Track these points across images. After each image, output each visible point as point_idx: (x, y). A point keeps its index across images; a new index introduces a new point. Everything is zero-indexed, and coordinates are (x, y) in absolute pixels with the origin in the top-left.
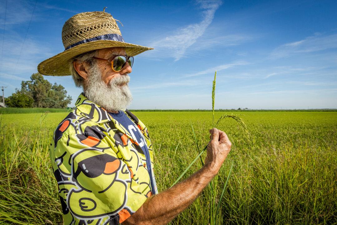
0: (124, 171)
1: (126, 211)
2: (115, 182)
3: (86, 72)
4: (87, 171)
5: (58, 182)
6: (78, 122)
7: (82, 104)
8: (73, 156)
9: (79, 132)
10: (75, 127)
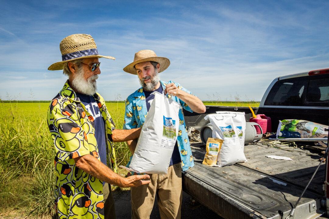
0: (81, 134)
1: (77, 153)
2: (75, 138)
3: (75, 69)
4: (62, 129)
5: (50, 130)
6: (62, 102)
7: (67, 89)
8: (57, 120)
9: (62, 108)
10: (60, 105)
